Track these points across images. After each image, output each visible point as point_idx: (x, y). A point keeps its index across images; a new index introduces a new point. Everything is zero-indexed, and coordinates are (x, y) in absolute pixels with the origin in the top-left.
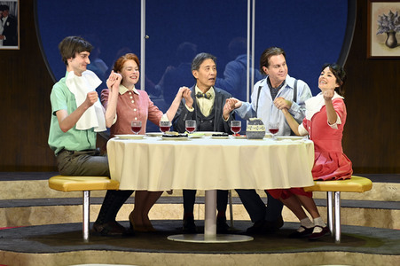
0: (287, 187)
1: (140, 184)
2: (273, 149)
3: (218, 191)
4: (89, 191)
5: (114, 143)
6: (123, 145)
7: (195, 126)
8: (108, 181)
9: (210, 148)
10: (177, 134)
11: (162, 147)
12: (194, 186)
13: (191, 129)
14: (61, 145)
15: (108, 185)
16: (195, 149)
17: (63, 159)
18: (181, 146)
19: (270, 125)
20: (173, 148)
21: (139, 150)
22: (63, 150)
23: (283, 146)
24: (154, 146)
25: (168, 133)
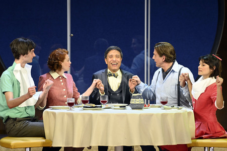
0: (174, 144)
1: (67, 142)
2: (164, 116)
3: (124, 146)
4: (30, 148)
5: (48, 112)
6: (54, 114)
7: (107, 100)
8: (44, 140)
9: (118, 115)
10: (94, 105)
11: (83, 115)
12: (107, 143)
13: (104, 102)
14: (7, 115)
15: (43, 143)
16: (107, 116)
17: (9, 125)
18: (97, 115)
19: (161, 98)
20: (91, 116)
21: (66, 117)
22: (8, 118)
23: (171, 114)
24: (77, 114)
25: (87, 105)
